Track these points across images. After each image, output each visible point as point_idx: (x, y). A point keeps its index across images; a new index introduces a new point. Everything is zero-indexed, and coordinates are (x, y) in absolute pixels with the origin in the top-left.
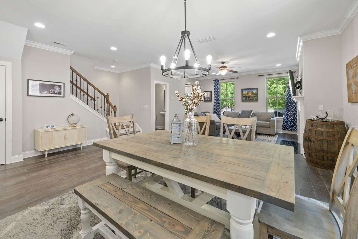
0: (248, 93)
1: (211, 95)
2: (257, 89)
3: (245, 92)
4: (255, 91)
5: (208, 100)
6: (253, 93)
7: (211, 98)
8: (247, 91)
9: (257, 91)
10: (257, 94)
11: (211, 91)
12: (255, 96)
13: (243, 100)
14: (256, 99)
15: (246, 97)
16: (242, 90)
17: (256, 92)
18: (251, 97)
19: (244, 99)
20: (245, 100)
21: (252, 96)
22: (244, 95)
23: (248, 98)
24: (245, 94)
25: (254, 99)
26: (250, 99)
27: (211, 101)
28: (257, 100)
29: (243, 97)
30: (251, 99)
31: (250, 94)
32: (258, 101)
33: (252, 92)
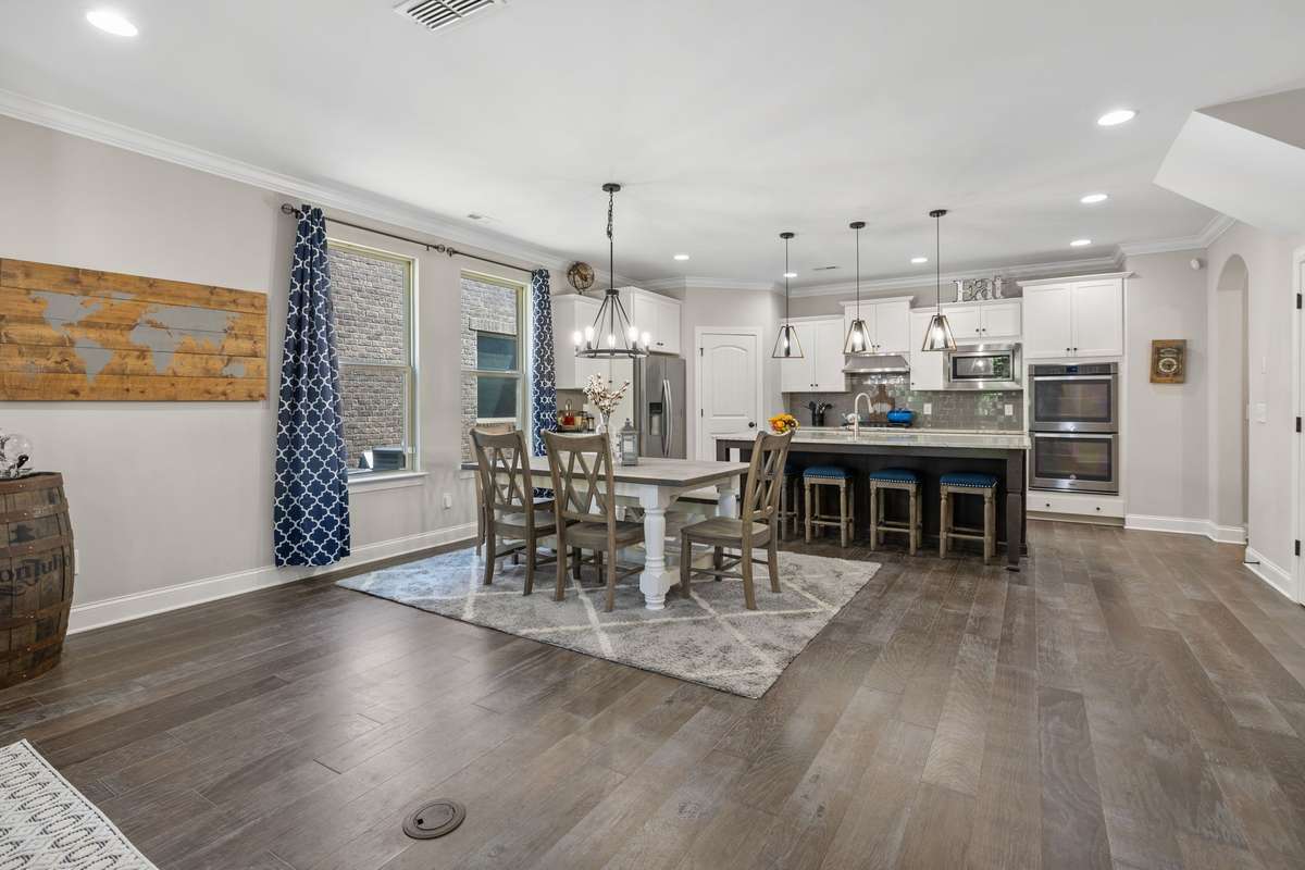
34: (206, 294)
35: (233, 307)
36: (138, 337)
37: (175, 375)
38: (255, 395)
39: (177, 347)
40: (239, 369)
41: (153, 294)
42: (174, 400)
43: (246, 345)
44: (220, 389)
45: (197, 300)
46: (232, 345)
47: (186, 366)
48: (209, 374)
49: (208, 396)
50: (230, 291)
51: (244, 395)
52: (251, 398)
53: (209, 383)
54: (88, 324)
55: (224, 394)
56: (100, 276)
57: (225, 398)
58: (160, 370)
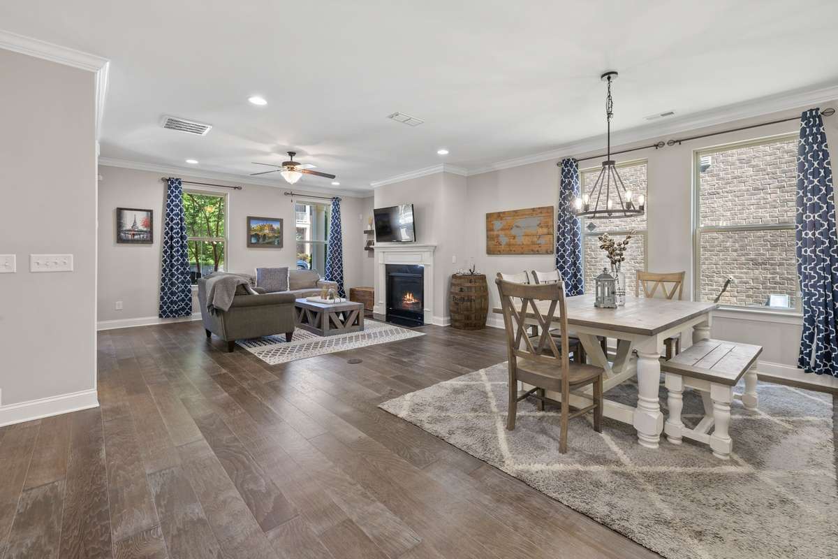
0: (262, 229)
1: (149, 223)
2: (281, 221)
3: (254, 225)
4: (276, 226)
5: (136, 237)
6: (272, 229)
7: (151, 232)
8: (261, 223)
9: (282, 226)
10: (280, 232)
11: (151, 211)
12: (277, 237)
13: (250, 245)
14: (278, 243)
15: (257, 236)
16: (250, 219)
17: (279, 227)
18: (270, 238)
19: (253, 241)
20: (255, 243)
21: (271, 235)
22: (253, 233)
23: (261, 240)
24: (255, 230)
25: (274, 242)
26: (266, 241)
27: (150, 241)
28: (280, 245)
29: (250, 237)
30: (267, 243)
31: (267, 231)
32: (282, 247)
33: (272, 226)
34: (531, 211)
35: (540, 215)
36: (513, 232)
37: (523, 245)
38: (549, 251)
39: (523, 234)
40: (543, 241)
41: (518, 216)
42: (522, 254)
43: (545, 230)
44: (536, 249)
45: (528, 215)
46: (541, 231)
47: (526, 241)
48: (533, 243)
49: (532, 252)
50: (539, 208)
51: (544, 252)
52: (547, 253)
53: (533, 247)
54: (502, 230)
55: (538, 251)
56: (504, 213)
57: (538, 253)
58: (519, 243)
